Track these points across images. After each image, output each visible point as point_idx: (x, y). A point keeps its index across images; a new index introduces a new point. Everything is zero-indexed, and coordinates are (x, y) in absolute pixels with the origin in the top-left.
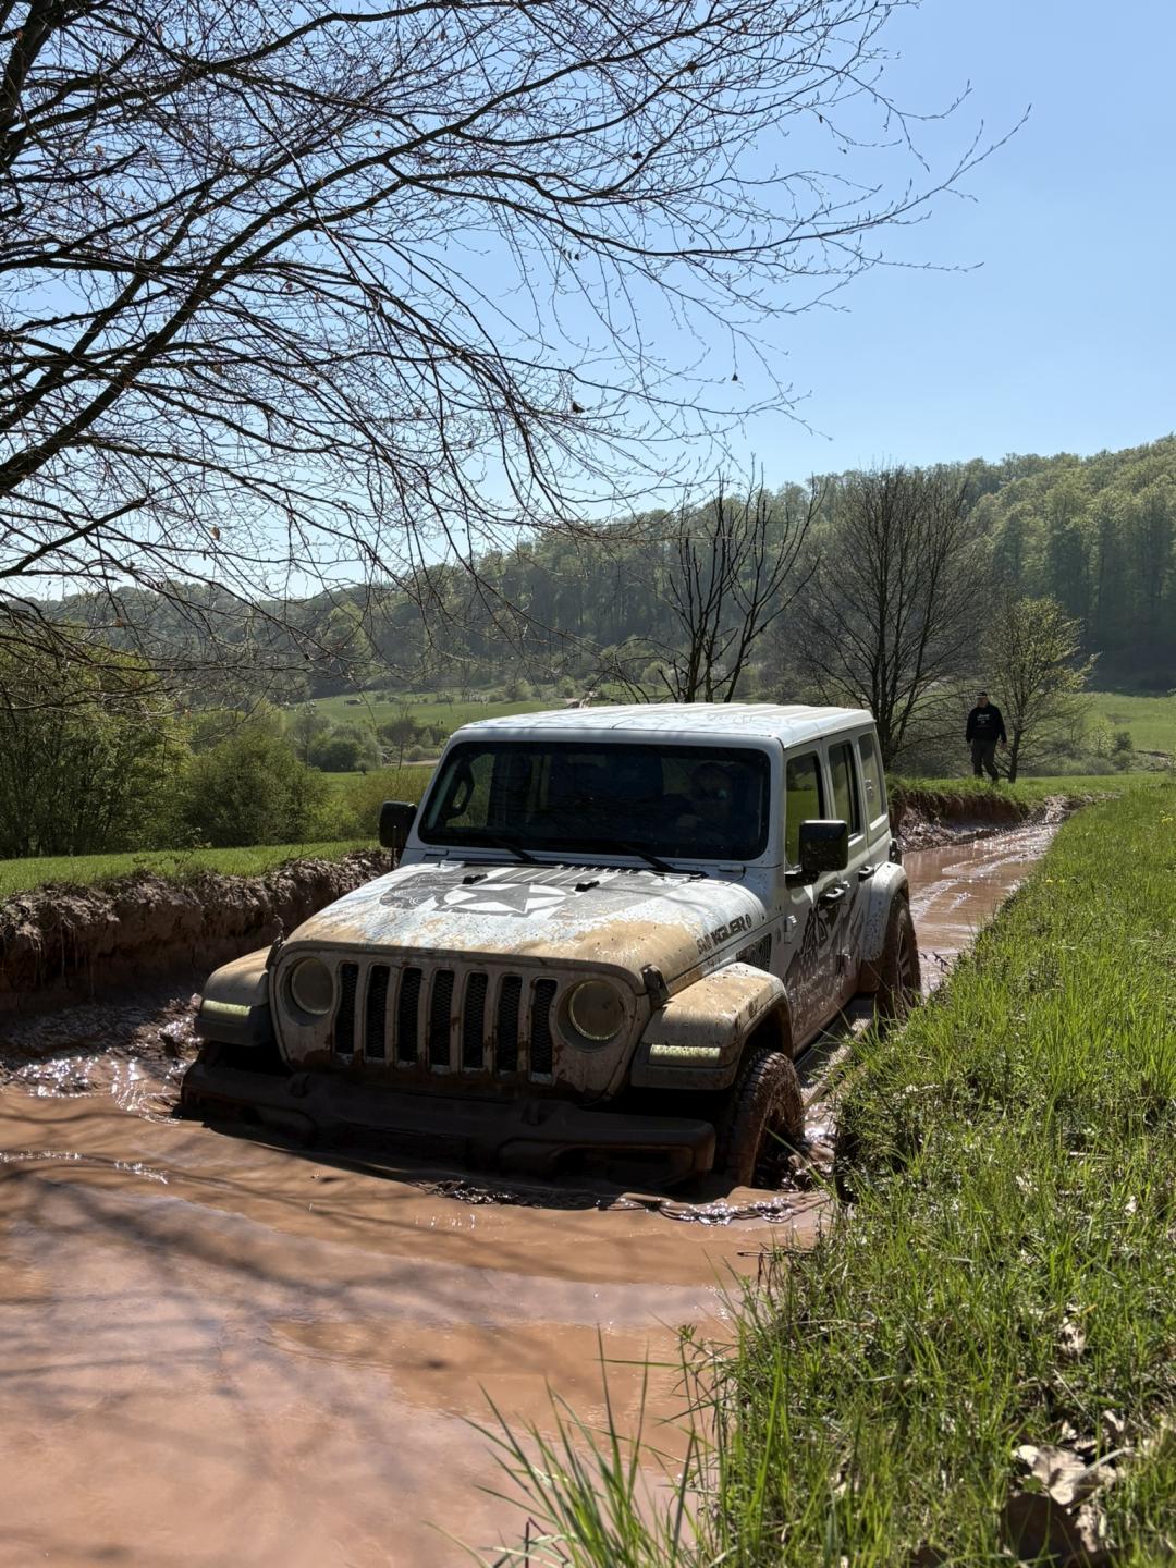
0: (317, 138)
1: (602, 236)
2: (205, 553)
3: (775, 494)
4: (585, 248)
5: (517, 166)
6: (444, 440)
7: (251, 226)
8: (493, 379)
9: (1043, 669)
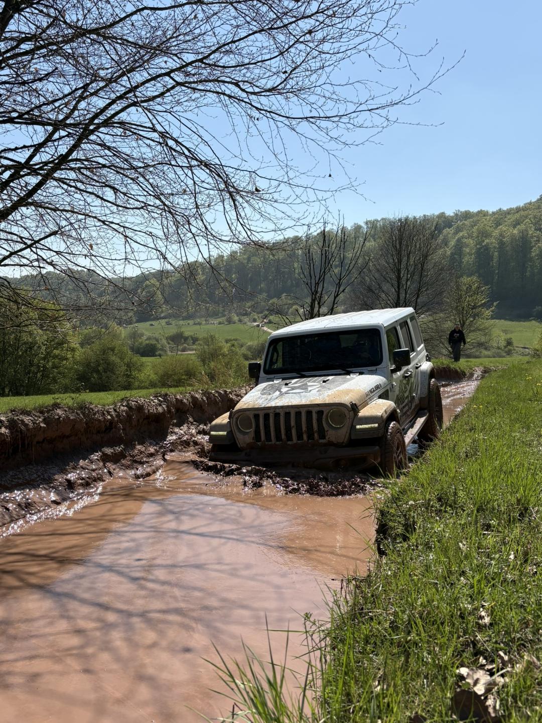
0: (137, 65)
1: (269, 110)
2: (86, 256)
3: (349, 228)
4: (261, 115)
5: (230, 78)
6: (196, 204)
7: (107, 105)
8: (219, 175)
9: (472, 309)
